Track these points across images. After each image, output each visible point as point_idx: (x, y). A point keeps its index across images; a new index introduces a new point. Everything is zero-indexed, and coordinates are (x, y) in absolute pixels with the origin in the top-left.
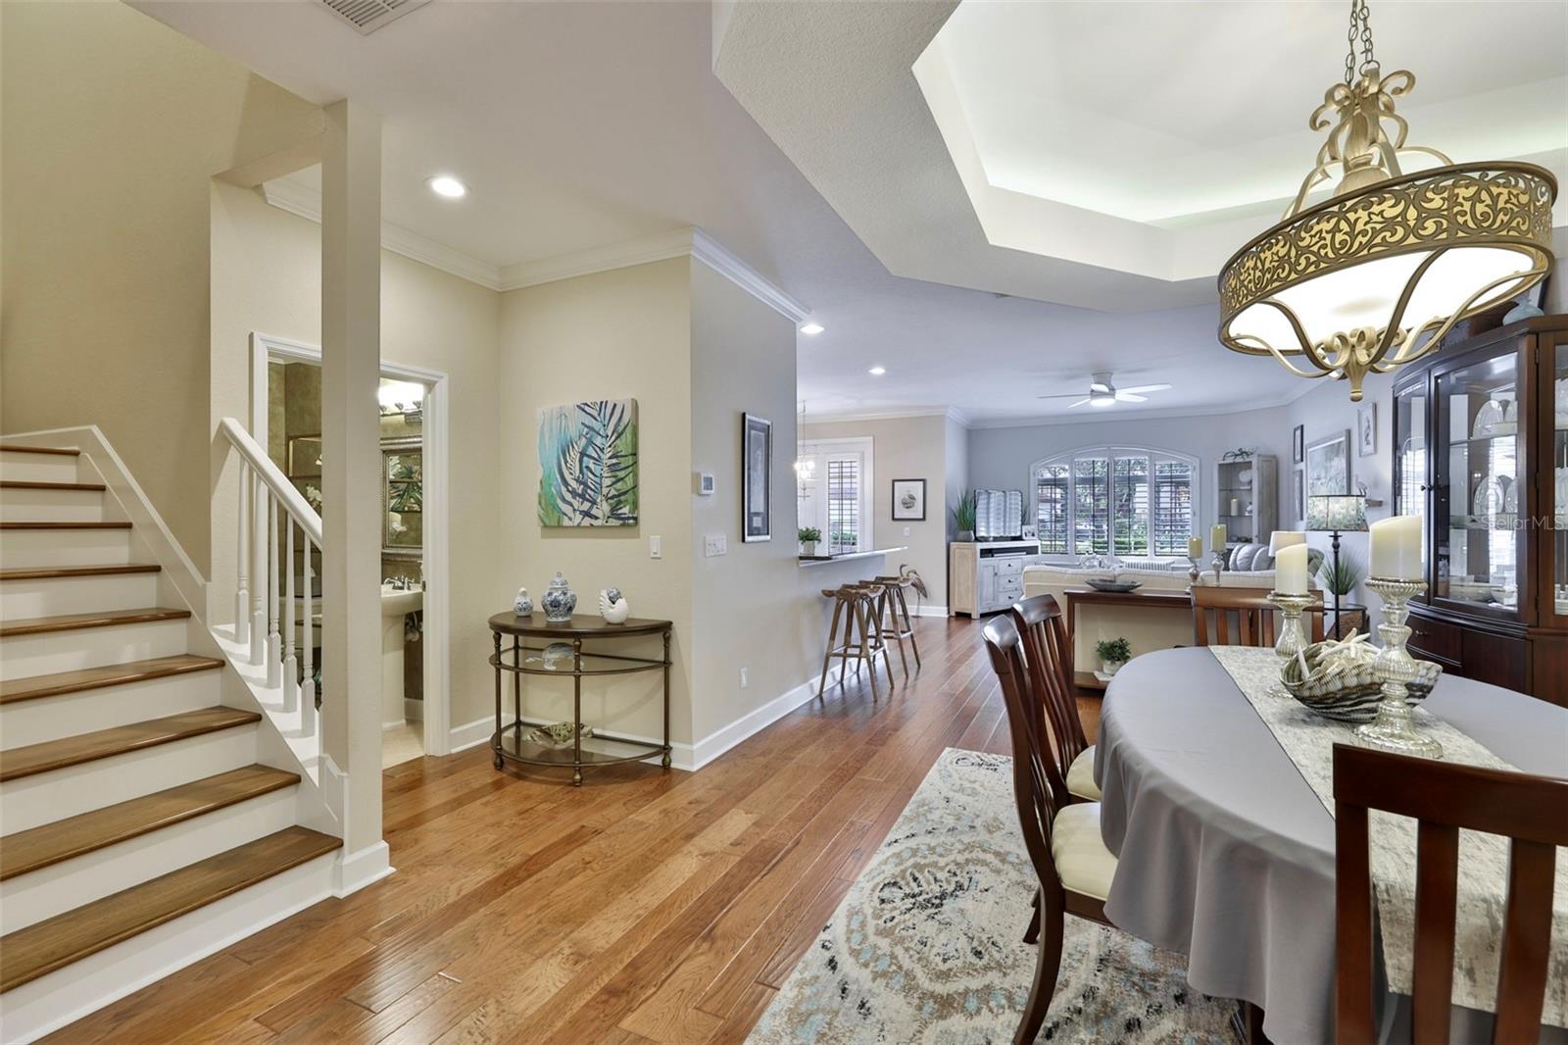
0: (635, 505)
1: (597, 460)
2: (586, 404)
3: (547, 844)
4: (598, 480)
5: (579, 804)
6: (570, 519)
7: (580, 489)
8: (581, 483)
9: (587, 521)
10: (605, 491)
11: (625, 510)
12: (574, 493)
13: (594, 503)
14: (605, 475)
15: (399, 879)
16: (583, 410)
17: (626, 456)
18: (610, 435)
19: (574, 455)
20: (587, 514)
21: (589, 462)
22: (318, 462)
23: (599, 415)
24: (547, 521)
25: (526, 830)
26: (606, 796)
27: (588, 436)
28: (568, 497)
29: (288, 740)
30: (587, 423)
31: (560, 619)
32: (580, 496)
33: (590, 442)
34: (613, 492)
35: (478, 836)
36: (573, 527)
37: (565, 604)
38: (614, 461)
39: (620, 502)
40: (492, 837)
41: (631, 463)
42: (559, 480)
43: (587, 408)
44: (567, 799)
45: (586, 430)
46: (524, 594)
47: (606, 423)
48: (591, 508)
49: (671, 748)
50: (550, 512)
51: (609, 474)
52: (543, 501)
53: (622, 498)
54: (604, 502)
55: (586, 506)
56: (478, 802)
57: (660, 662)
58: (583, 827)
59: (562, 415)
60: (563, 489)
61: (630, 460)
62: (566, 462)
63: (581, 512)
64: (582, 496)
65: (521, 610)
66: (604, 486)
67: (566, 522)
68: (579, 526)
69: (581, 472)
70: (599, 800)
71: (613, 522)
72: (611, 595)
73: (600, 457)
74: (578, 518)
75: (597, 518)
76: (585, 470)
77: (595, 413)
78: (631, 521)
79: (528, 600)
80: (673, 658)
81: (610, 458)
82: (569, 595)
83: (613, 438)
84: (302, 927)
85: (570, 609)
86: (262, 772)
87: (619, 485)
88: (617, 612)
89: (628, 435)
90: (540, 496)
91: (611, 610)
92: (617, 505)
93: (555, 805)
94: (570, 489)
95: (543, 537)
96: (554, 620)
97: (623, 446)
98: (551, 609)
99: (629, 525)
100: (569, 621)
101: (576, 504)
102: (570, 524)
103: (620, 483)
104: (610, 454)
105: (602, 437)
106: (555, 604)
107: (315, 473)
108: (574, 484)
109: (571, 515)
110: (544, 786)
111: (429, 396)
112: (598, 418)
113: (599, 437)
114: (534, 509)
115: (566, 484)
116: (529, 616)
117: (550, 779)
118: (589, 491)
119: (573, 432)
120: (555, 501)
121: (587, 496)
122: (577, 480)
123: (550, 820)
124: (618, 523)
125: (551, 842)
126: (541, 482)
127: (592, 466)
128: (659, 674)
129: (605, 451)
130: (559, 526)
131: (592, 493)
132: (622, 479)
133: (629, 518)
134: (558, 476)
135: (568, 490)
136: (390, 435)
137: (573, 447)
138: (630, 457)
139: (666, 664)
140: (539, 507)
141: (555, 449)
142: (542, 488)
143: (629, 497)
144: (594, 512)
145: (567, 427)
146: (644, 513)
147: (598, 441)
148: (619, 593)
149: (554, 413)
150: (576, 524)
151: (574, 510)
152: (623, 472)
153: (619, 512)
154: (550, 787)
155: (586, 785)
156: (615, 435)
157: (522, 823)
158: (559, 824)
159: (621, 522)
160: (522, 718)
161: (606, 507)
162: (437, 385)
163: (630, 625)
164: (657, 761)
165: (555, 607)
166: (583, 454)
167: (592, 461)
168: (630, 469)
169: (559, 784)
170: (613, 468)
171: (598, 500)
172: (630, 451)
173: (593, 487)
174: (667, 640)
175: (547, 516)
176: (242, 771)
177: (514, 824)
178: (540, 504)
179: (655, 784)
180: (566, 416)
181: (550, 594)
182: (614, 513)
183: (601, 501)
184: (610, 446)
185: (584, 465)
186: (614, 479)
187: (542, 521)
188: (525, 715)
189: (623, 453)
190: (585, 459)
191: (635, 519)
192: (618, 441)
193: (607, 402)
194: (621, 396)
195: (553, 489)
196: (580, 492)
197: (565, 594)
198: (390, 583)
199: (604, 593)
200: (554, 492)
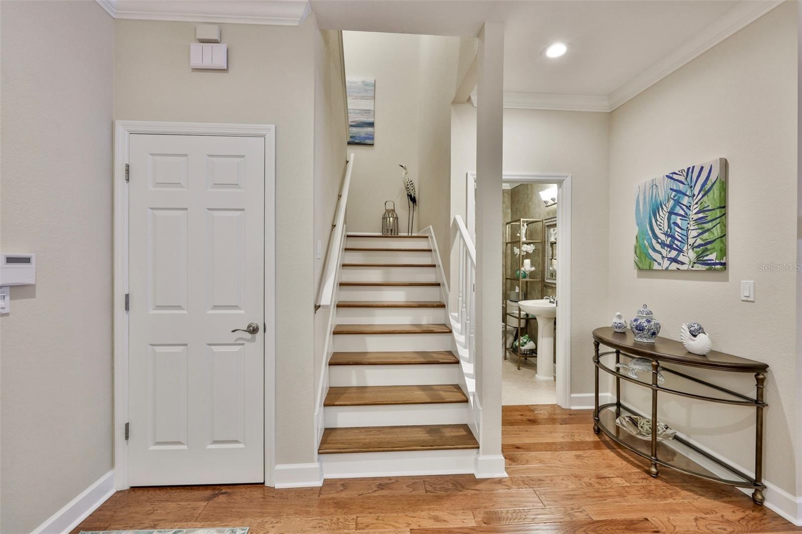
0: (724, 252)
1: (685, 217)
2: (675, 173)
3: (609, 517)
4: (684, 232)
5: (649, 494)
6: (659, 264)
7: (668, 241)
8: (669, 236)
9: (674, 266)
10: (691, 241)
11: (713, 257)
12: (663, 244)
13: (680, 251)
14: (692, 228)
15: (508, 484)
16: (672, 178)
17: (714, 209)
18: (696, 194)
19: (663, 214)
20: (674, 260)
21: (676, 219)
22: (518, 235)
23: (686, 179)
24: (641, 266)
25: (598, 495)
26: (678, 500)
27: (675, 198)
28: (658, 247)
29: (466, 378)
30: (675, 188)
31: (645, 340)
32: (668, 246)
33: (678, 203)
34: (699, 242)
35: (563, 479)
36: (662, 270)
37: (649, 330)
38: (701, 215)
39: (707, 250)
40: (572, 486)
41: (718, 215)
42: (651, 235)
43: (675, 176)
44: (641, 484)
45: (674, 193)
46: (620, 317)
47: (693, 184)
48: (678, 255)
49: (765, 487)
50: (643, 259)
51: (696, 227)
52: (638, 251)
53: (709, 246)
54: (691, 251)
55: (673, 254)
56: (574, 453)
57: (751, 400)
58: (647, 519)
59: (654, 185)
60: (654, 241)
61: (718, 213)
62: (656, 221)
63: (669, 259)
64: (670, 247)
65: (616, 327)
66: (690, 237)
67: (656, 266)
68: (667, 269)
69: (669, 227)
70: (670, 501)
71: (698, 267)
72: (692, 329)
73: (686, 214)
74: (666, 263)
75: (683, 263)
76: (672, 226)
77: (682, 179)
78: (718, 267)
79: (622, 321)
80: (768, 398)
81: (696, 214)
82: (652, 323)
83: (700, 196)
84: (454, 485)
85: (654, 334)
86: (456, 390)
87: (706, 236)
88: (700, 344)
89: (716, 192)
90: (636, 248)
91: (691, 342)
92: (703, 252)
93: (629, 485)
94: (660, 241)
95: (638, 277)
96: (639, 340)
97: (711, 201)
98: (637, 331)
99: (715, 270)
100: (654, 343)
101: (664, 252)
102: (659, 268)
103: (707, 234)
104: (697, 209)
105: (689, 197)
106: (640, 329)
107: (518, 240)
108: (663, 237)
109: (660, 261)
110: (625, 463)
111: (560, 189)
112: (686, 183)
113: (687, 197)
114: (631, 257)
115: (656, 237)
116: (624, 333)
117: (632, 459)
118: (676, 242)
119: (662, 196)
120: (647, 250)
121: (674, 246)
122: (666, 234)
123: (620, 495)
124: (704, 268)
125: (614, 517)
126: (637, 238)
127: (679, 222)
128: (753, 410)
129: (691, 208)
130: (650, 269)
131: (679, 244)
132: (708, 230)
133: (715, 264)
134: (650, 232)
135: (658, 242)
136: (551, 216)
137: (662, 208)
138: (718, 211)
139: (759, 403)
140: (635, 255)
141: (648, 211)
142: (637, 241)
143: (717, 245)
144: (681, 258)
145: (657, 194)
146: (733, 258)
147: (685, 200)
148: (700, 328)
149: (647, 184)
150: (664, 268)
151: (663, 257)
152: (710, 224)
153: (705, 258)
154: (629, 466)
155: (662, 479)
156: (702, 193)
157: (597, 486)
158: (625, 504)
159: (707, 267)
160: (621, 401)
161: (692, 255)
162: (564, 182)
163: (712, 359)
164: (749, 492)
165: (640, 330)
166: (671, 213)
167: (679, 217)
168: (718, 221)
169: (638, 467)
170: (699, 221)
171: (685, 249)
172: (718, 205)
173: (680, 239)
174: (760, 382)
175: (641, 261)
176: (449, 386)
177: (591, 484)
178: (636, 253)
179: (742, 515)
180: (656, 186)
181: (636, 320)
182: (699, 260)
183: (688, 249)
184: (697, 203)
185: (672, 221)
186: (700, 231)
187: (637, 264)
188: (625, 400)
189: (710, 208)
190: (673, 217)
191: (724, 264)
192: (705, 198)
193: (694, 167)
194: (708, 158)
195: (645, 242)
196: (668, 243)
197: (649, 321)
198: (547, 299)
199: (685, 327)
200: (647, 244)
